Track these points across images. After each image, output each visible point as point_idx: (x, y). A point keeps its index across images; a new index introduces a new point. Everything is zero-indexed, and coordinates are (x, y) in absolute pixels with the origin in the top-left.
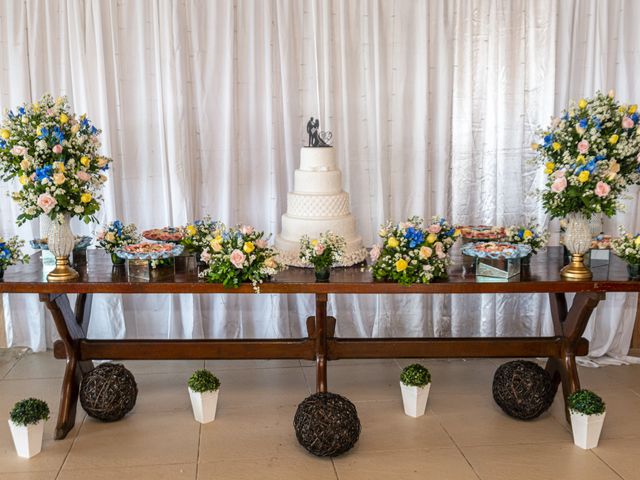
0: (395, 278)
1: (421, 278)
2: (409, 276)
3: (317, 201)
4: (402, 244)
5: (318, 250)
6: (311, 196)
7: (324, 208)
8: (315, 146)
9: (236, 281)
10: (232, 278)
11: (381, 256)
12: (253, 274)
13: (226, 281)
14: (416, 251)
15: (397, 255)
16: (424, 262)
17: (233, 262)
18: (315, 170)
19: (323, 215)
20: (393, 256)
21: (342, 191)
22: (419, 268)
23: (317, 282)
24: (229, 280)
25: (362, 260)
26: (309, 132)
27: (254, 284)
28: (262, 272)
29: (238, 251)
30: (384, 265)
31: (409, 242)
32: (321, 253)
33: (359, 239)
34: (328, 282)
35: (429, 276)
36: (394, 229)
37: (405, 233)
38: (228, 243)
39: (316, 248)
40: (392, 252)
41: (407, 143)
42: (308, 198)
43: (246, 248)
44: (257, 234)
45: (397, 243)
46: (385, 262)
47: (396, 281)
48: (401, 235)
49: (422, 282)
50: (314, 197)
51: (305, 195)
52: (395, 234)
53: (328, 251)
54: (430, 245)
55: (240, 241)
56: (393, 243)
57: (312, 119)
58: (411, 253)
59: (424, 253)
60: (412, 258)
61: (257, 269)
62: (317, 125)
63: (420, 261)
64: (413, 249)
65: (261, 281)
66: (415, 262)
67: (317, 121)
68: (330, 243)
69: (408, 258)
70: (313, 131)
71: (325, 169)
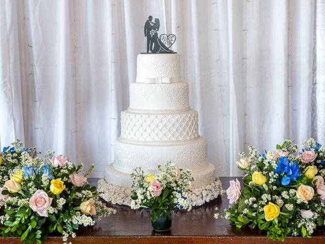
0: (262, 228)
1: (299, 230)
2: (282, 226)
3: (157, 121)
4: (272, 180)
5: (153, 191)
6: (149, 115)
7: (165, 130)
8: (154, 52)
9: (39, 233)
10: (34, 230)
11: (242, 196)
12: (63, 224)
13: (26, 233)
14: (292, 191)
15: (265, 197)
16: (302, 206)
17: (34, 209)
18: (154, 82)
19: (165, 139)
20: (259, 197)
21: (189, 109)
22: (296, 216)
23: (154, 233)
24: (29, 234)
25: (216, 196)
26: (147, 34)
27: (65, 239)
28: (75, 222)
29: (42, 193)
30: (246, 211)
31: (280, 179)
32: (159, 194)
33: (211, 169)
34: (168, 233)
35: (311, 227)
36: (260, 159)
37: (275, 166)
38: (30, 180)
39: (150, 189)
40: (257, 192)
41: (263, 55)
42: (145, 117)
43: (52, 188)
44: (70, 167)
45: (264, 179)
46: (247, 206)
47: (264, 233)
48: (270, 169)
49: (300, 235)
50: (152, 117)
51: (141, 115)
52: (261, 167)
53: (168, 191)
54: (309, 182)
55: (45, 177)
56: (258, 179)
57: (151, 18)
58: (284, 194)
59: (303, 194)
60: (286, 201)
61: (70, 216)
62: (157, 25)
63: (296, 205)
64: (288, 188)
65: (74, 235)
66: (290, 207)
67: (157, 21)
68: (171, 179)
69: (280, 201)
70: (152, 33)
71: (166, 80)
